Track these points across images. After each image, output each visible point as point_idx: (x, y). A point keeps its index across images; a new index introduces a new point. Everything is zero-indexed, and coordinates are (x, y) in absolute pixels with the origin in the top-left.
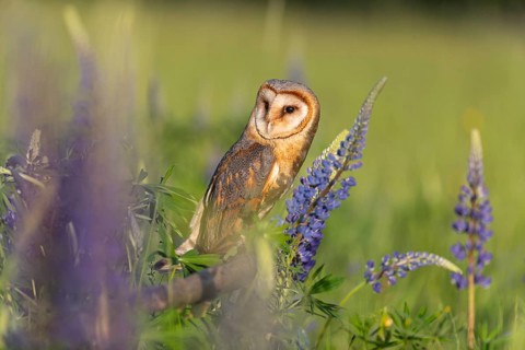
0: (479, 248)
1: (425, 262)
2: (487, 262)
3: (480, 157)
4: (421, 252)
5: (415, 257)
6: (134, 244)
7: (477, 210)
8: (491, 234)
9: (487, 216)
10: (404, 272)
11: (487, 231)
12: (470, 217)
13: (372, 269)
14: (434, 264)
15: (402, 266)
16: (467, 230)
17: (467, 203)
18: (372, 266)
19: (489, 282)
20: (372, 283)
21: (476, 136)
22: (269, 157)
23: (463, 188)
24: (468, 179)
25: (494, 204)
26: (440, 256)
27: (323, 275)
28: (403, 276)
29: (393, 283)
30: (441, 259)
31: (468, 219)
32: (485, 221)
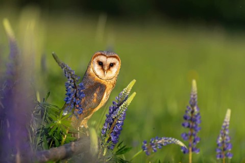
0: (194, 135)
1: (170, 142)
2: (198, 142)
3: (196, 93)
4: (169, 137)
5: (166, 140)
6: (33, 130)
7: (194, 117)
8: (200, 129)
9: (198, 121)
10: (161, 146)
11: (198, 127)
12: (191, 121)
13: (146, 145)
14: (175, 143)
15: (160, 144)
16: (189, 126)
17: (189, 114)
18: (145, 143)
19: (199, 151)
20: (145, 151)
21: (194, 82)
23: (187, 107)
24: (190, 102)
25: (202, 114)
26: (178, 139)
27: (122, 145)
28: (160, 148)
29: (155, 151)
30: (178, 141)
31: (190, 122)
32: (198, 122)
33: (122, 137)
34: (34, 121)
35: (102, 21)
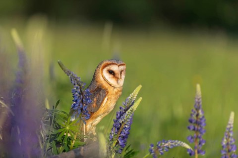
0: (200, 138)
1: (177, 145)
2: (203, 144)
3: (200, 96)
4: (175, 140)
5: (172, 142)
6: (43, 136)
7: (199, 120)
8: (205, 131)
9: (203, 123)
10: (167, 149)
11: (203, 130)
12: (196, 124)
13: (153, 148)
14: (181, 146)
15: (166, 146)
16: (194, 129)
17: (194, 117)
18: (152, 146)
19: (205, 153)
20: (152, 154)
21: (198, 86)
22: (104, 95)
23: (192, 110)
24: (195, 105)
25: (207, 117)
26: (184, 142)
27: (130, 149)
28: (167, 151)
29: (162, 154)
30: (184, 144)
31: (195, 125)
32: (202, 125)
33: (129, 142)
34: (44, 128)
35: (108, 28)
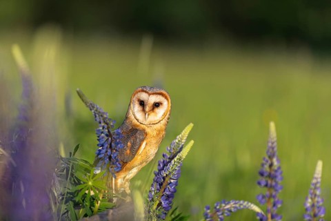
0: (274, 197)
1: (242, 207)
2: (279, 206)
3: (275, 139)
4: (240, 200)
5: (235, 203)
6: (56, 195)
7: (273, 173)
8: (281, 188)
9: (279, 177)
10: (229, 213)
11: (279, 186)
12: (268, 177)
13: (209, 211)
14: (247, 208)
15: (227, 209)
16: (266, 185)
17: (267, 168)
18: (208, 208)
19: (281, 218)
20: (208, 220)
21: (272, 125)
22: (141, 138)
23: (264, 159)
24: (268, 152)
25: (284, 168)
26: (252, 203)
27: (177, 213)
28: (228, 215)
29: (222, 220)
30: (252, 205)
31: (267, 179)
32: (278, 180)
33: (176, 202)
34: (57, 183)
35: (147, 44)
